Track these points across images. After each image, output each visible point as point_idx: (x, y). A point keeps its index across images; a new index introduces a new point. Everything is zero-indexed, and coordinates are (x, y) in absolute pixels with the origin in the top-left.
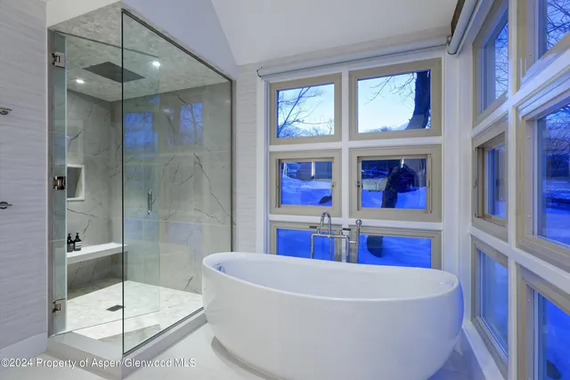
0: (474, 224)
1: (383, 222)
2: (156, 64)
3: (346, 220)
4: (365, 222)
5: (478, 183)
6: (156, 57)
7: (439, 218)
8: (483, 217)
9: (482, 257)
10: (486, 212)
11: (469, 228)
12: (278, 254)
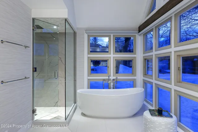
0: (143, 77)
1: (122, 77)
2: (55, 27)
3: (112, 78)
4: (118, 78)
5: (144, 67)
6: (55, 25)
7: (135, 76)
8: (146, 75)
9: (145, 83)
10: (146, 73)
11: (142, 78)
12: (90, 89)
